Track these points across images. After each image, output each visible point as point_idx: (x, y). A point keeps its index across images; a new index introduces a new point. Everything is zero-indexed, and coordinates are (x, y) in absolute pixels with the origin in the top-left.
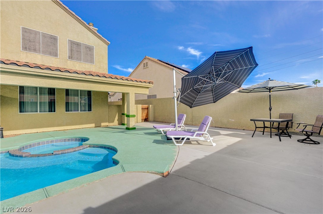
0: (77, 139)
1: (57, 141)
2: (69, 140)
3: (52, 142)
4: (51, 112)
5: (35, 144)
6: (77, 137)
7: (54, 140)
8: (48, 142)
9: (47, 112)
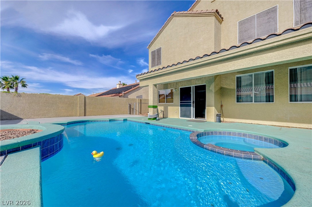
0: (277, 141)
1: (250, 136)
2: (266, 140)
3: (245, 135)
4: (269, 101)
5: (226, 132)
6: (277, 139)
7: (247, 134)
8: (239, 134)
9: (264, 102)
